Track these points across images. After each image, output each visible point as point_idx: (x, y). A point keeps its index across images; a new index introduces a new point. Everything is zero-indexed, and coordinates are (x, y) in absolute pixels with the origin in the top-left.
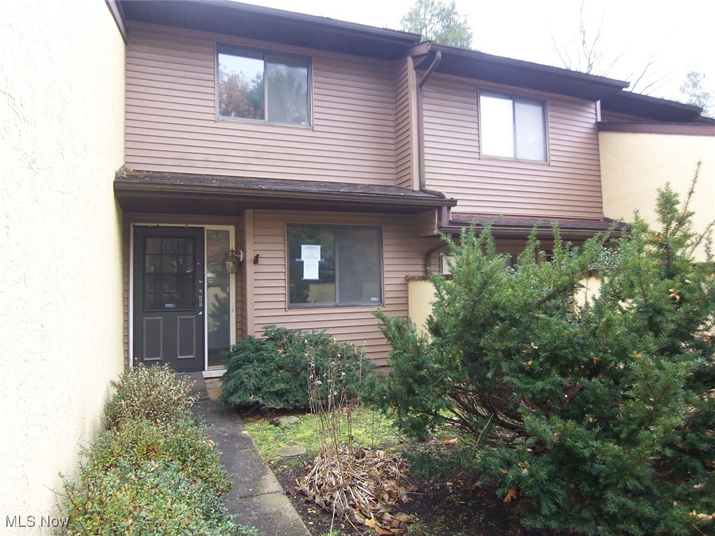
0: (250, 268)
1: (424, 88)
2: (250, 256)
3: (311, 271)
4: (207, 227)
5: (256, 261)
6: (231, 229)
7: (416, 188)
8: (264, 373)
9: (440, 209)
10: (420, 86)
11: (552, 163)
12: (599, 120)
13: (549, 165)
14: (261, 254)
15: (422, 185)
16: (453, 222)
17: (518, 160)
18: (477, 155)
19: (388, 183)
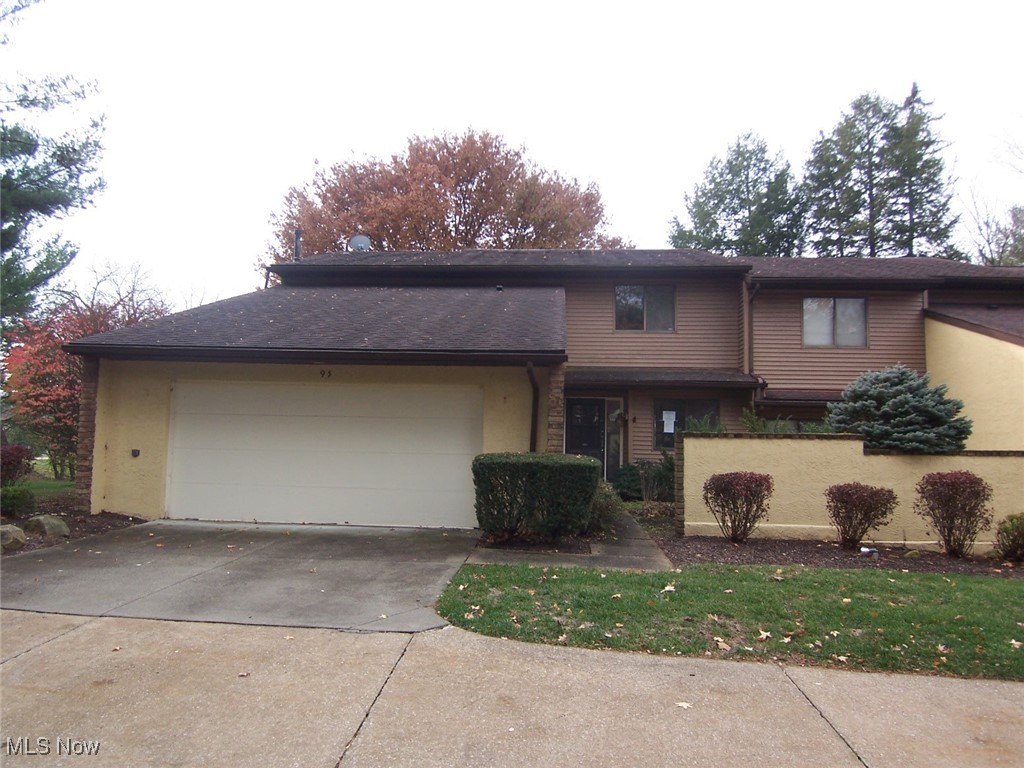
0: (630, 424)
1: (754, 302)
2: (630, 417)
3: (669, 428)
4: (607, 399)
5: (634, 420)
6: (621, 400)
7: (747, 372)
8: (632, 480)
9: (755, 389)
10: (751, 302)
11: (872, 347)
12: (926, 306)
13: (869, 349)
14: (637, 417)
15: (751, 370)
16: (766, 398)
17: (838, 347)
18: (799, 346)
19: (732, 366)
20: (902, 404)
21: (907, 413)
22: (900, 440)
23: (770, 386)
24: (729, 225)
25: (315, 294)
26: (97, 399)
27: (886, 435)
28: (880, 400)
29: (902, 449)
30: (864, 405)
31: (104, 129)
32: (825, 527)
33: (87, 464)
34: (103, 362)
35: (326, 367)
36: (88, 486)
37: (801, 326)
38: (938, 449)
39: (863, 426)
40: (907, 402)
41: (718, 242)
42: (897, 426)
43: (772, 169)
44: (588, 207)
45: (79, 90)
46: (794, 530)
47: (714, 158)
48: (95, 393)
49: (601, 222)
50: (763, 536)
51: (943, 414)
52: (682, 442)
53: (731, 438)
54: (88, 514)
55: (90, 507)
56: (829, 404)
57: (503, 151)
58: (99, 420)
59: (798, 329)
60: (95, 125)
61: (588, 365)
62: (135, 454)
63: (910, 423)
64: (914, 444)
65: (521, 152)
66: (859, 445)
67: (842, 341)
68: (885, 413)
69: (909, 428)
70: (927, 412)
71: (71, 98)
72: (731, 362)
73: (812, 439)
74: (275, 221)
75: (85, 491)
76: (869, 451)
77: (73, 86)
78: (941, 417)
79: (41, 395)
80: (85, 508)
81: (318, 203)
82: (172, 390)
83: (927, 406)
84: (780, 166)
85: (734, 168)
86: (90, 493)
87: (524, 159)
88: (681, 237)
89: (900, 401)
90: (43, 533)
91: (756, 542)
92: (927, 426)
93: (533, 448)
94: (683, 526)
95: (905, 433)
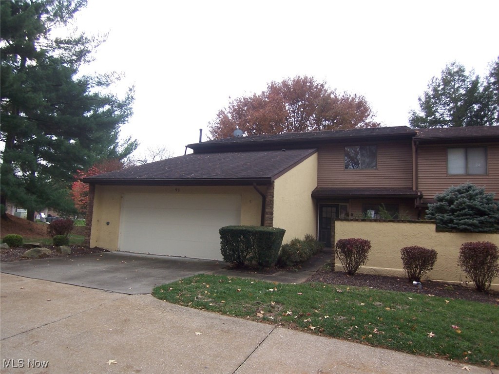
2: (350, 213)
4: (340, 204)
7: (414, 189)
9: (416, 198)
13: (488, 176)
15: (417, 188)
16: (423, 204)
17: (469, 175)
18: (445, 175)
19: (409, 187)
20: (461, 204)
21: (464, 209)
22: (457, 224)
23: (424, 197)
24: (443, 112)
25: (207, 157)
26: (94, 201)
27: (451, 221)
28: (451, 202)
29: (459, 229)
30: (441, 204)
31: (134, 91)
32: (399, 270)
33: (89, 227)
34: (96, 186)
35: (178, 187)
36: (89, 236)
37: (447, 164)
38: (481, 229)
39: (438, 216)
40: (465, 203)
41: (436, 121)
42: (458, 216)
43: (468, 80)
44: (360, 108)
45: (118, 77)
46: (395, 272)
47: (434, 77)
48: (93, 198)
49: (371, 115)
50: (377, 274)
51: (486, 209)
52: (334, 223)
53: (360, 221)
54: (89, 247)
55: (90, 245)
56: (429, 205)
57: (315, 84)
58: (94, 210)
59: (445, 165)
60: (131, 90)
61: (330, 187)
62: (108, 224)
63: (465, 215)
64: (464, 226)
65: (324, 84)
66: (433, 227)
67: (471, 172)
68: (452, 209)
69: (464, 217)
70: (476, 208)
71: (116, 80)
72: (408, 184)
73: (405, 222)
74: (210, 126)
75: (88, 238)
76: (438, 230)
77: (116, 76)
78: (485, 211)
79: (82, 200)
80: (87, 245)
81: (230, 116)
82: (122, 197)
83: (475, 205)
84: (474, 78)
85: (446, 82)
86: (90, 239)
87: (326, 87)
88: (416, 120)
89: (460, 202)
90: (61, 252)
91: (359, 275)
92: (475, 216)
93: (262, 224)
94: (334, 266)
95: (460, 220)
